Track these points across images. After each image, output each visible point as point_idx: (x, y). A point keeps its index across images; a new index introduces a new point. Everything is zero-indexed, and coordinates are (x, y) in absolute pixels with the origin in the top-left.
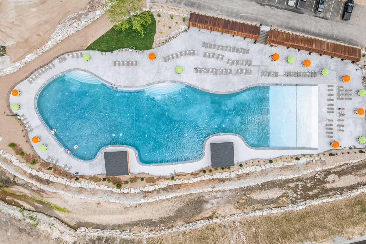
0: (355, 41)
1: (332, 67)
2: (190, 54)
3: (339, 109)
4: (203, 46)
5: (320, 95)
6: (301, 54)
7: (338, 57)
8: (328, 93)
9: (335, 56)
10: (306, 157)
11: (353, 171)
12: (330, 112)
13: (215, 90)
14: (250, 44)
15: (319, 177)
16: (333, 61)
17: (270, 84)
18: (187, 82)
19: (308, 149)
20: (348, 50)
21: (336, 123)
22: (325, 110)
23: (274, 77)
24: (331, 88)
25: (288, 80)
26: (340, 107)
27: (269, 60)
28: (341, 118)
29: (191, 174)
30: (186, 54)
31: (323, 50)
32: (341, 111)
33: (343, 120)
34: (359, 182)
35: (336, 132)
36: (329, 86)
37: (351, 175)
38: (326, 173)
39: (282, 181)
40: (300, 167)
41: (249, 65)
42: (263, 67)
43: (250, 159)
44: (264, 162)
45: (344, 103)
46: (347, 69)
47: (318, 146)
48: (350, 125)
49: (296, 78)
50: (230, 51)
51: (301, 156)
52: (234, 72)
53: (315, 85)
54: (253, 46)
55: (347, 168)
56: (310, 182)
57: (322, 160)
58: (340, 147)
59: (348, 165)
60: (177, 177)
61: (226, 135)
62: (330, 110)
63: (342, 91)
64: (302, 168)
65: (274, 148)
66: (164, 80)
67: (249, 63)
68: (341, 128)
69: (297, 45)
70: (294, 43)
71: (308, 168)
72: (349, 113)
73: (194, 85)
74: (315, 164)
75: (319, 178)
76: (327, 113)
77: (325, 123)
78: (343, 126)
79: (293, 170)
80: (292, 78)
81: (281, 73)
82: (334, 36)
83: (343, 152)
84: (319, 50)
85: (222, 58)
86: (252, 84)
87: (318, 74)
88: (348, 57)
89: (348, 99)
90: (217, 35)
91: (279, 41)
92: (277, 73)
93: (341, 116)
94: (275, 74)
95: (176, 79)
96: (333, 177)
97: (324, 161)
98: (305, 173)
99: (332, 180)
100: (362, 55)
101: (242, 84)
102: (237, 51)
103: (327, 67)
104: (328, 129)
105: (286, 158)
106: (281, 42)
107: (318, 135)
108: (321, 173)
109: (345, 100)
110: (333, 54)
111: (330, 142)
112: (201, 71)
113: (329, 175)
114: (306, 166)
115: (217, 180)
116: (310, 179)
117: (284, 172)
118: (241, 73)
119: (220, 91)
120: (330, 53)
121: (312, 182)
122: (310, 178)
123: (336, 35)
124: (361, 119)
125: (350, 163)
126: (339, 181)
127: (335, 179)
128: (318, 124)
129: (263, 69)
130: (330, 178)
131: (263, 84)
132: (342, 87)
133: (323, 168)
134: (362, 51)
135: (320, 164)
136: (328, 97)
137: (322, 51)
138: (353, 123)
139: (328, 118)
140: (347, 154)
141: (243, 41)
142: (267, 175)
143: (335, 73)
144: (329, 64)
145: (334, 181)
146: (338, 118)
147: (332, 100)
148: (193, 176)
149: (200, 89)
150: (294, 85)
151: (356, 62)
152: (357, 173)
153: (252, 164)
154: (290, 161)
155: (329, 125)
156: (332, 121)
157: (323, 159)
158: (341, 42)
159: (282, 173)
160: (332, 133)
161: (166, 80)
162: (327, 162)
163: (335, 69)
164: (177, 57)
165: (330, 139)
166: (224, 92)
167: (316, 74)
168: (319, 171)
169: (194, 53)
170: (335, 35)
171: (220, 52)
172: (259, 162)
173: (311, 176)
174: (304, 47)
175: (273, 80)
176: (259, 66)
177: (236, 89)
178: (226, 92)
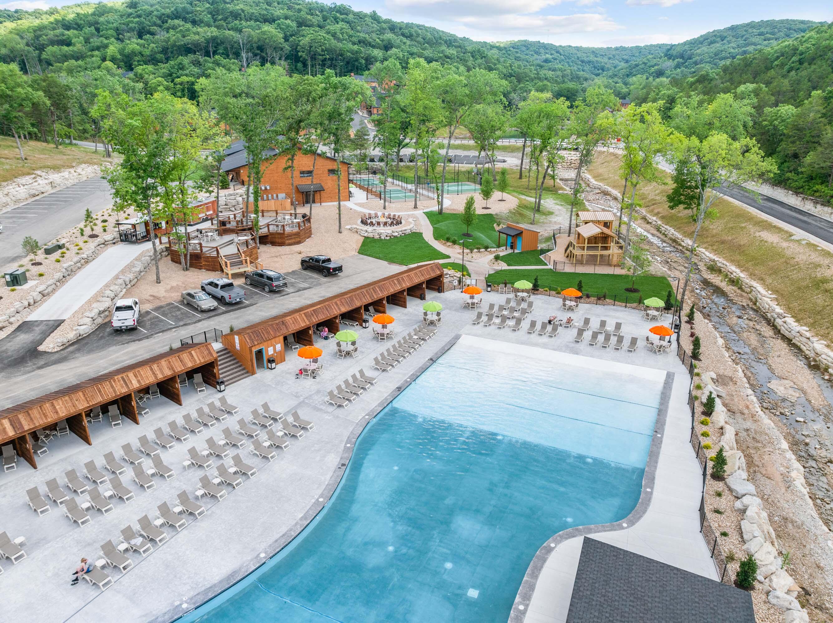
3: (550, 321)
17: (386, 399)
23: (370, 388)
25: (403, 369)
42: (316, 397)
44: (719, 495)
51: (696, 404)
53: (457, 338)
61: (532, 588)
71: (746, 412)
79: (759, 444)
80: (402, 360)
86: (347, 434)
93: (574, 323)
97: (719, 375)
119: (283, 530)
129: (319, 399)
131: (372, 411)
133: (748, 386)
135: (731, 387)
141: (178, 409)
162: (721, 372)
166: (304, 518)
175: (379, 391)
176: (302, 402)
177: (328, 477)
178: (311, 512)
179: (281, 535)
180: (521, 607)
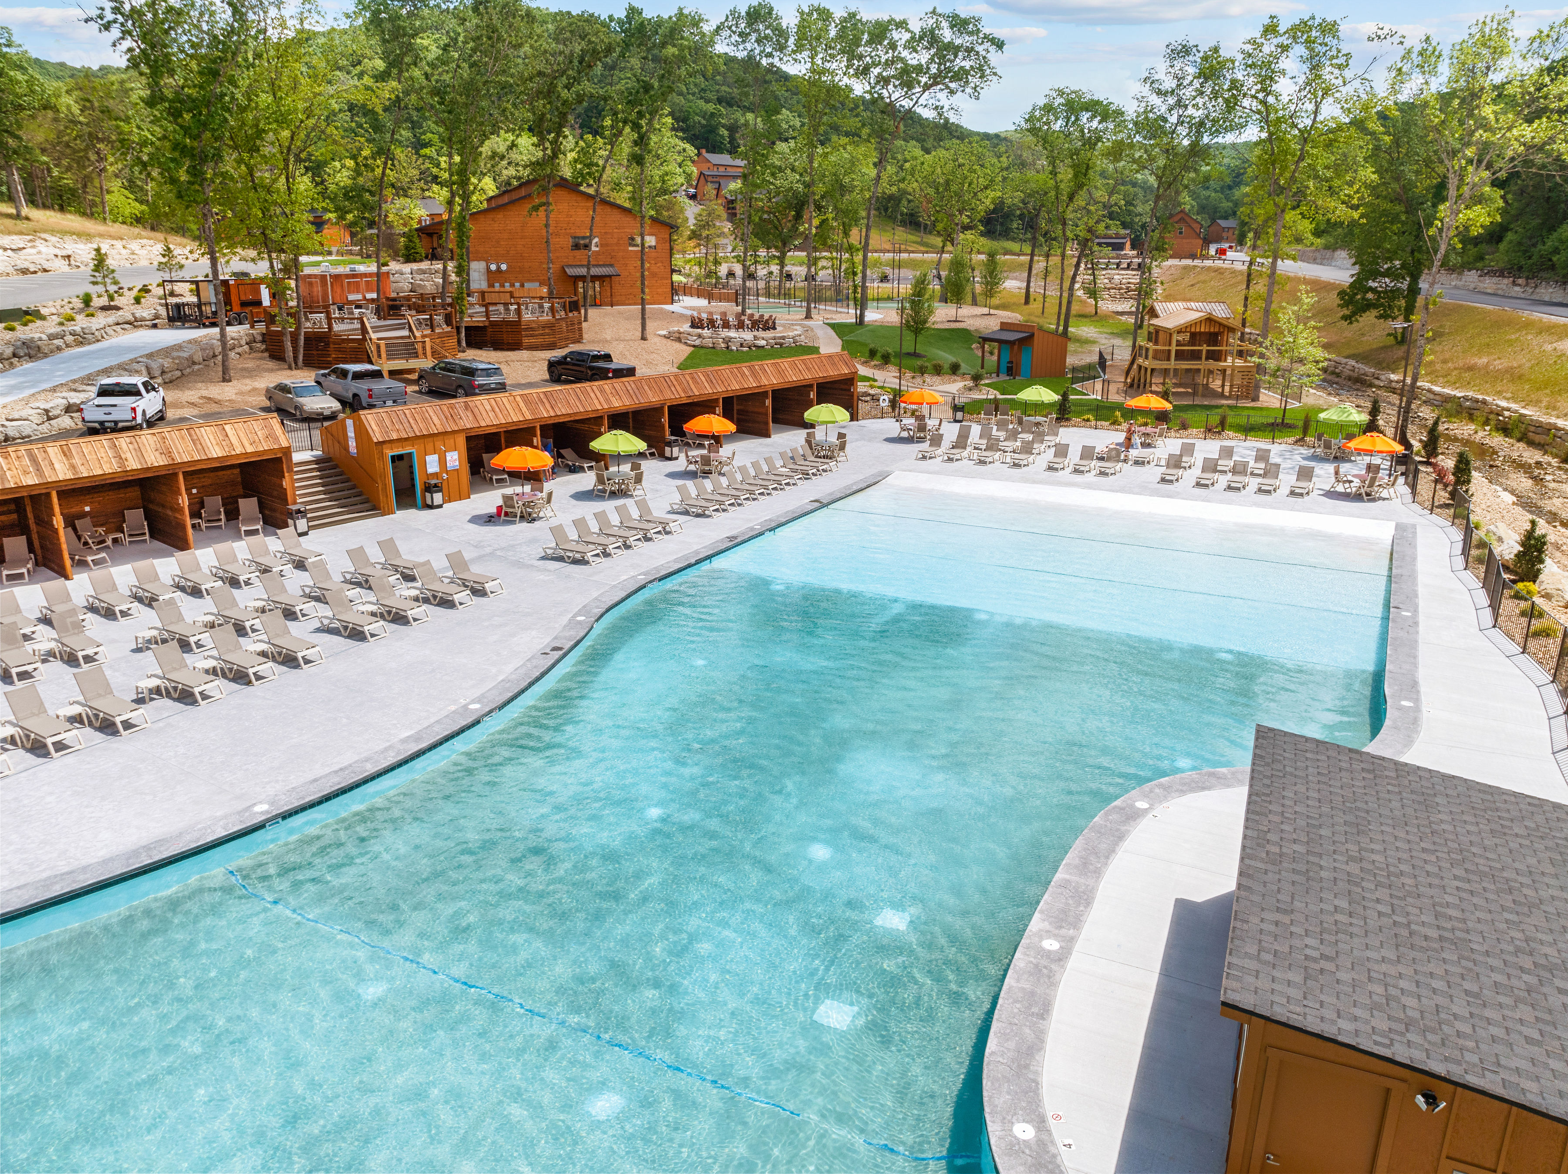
17: (697, 552)
177: (509, 668)
178: (436, 728)
179: (336, 767)
180: (1051, 945)
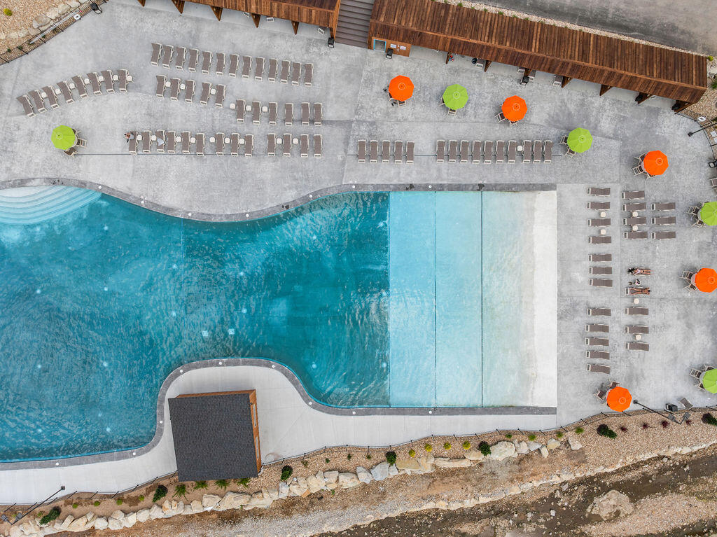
0: (683, 32)
1: (606, 125)
2: (108, 83)
3: (631, 271)
4: (154, 58)
5: (565, 222)
6: (494, 82)
7: (622, 87)
8: (593, 214)
9: (612, 83)
10: (516, 441)
11: (682, 480)
12: (597, 283)
13: (196, 209)
14: (315, 49)
15: (564, 501)
16: (607, 104)
17: (388, 186)
18: (100, 182)
19: (521, 413)
20: (658, 58)
21: (619, 320)
22: (582, 274)
23: (401, 162)
24: (601, 199)
25: (449, 171)
26: (636, 265)
27: (384, 103)
28: (637, 301)
29: (119, 498)
30: (95, 85)
31: (568, 60)
32: (639, 277)
33: (644, 312)
34: (704, 517)
35: (622, 350)
36: (596, 191)
37: (675, 496)
38: (590, 488)
39: (438, 514)
40: (498, 472)
41: (312, 122)
42: (363, 128)
43: (320, 446)
44: (369, 457)
45: (647, 248)
46: (658, 132)
47: (559, 399)
48: (670, 326)
49: (477, 163)
50: (246, 71)
51: (498, 437)
52: (260, 144)
53: (544, 187)
54: (326, 54)
55: (662, 471)
56: (535, 519)
57: (573, 448)
58: (635, 402)
59: (665, 460)
60: (70, 508)
61: (236, 364)
62: (599, 276)
63: (642, 206)
64: (503, 474)
65: (401, 411)
66: (23, 176)
67: (313, 113)
68: (639, 337)
69: (471, 41)
70: (462, 36)
71: (526, 473)
72: (664, 284)
73: (125, 190)
74: (550, 461)
75: (566, 504)
76: (587, 284)
77: (583, 319)
78: (644, 330)
79: (474, 482)
80: (466, 163)
81: (424, 145)
82: (610, 16)
83: (647, 421)
84: (553, 60)
85: (219, 98)
86: (324, 186)
87: (556, 150)
88: (659, 83)
89: (661, 235)
90: (202, 19)
91: (406, 31)
92: (411, 145)
93: (639, 297)
94: (405, 152)
95: (64, 173)
96: (612, 502)
97: (582, 451)
98: (515, 490)
99: (609, 510)
100: (709, 81)
101: (290, 188)
102: (272, 74)
103: (589, 123)
104: (594, 341)
105: (446, 446)
106: (413, 32)
107: (559, 361)
108: (570, 487)
109: (650, 240)
110: (606, 74)
111: (599, 385)
112: (146, 143)
113: (599, 494)
114: (517, 467)
115: (214, 516)
116: (533, 508)
117: (439, 489)
118: (286, 147)
119: (213, 212)
120: (595, 70)
121: (541, 520)
122: (534, 504)
123: (618, 9)
124: (707, 305)
125: (670, 453)
126: (634, 516)
127: (620, 508)
128: (559, 326)
129: (362, 132)
130: (604, 504)
131: (364, 186)
132: (641, 194)
133: (578, 475)
134: (708, 67)
135: (566, 461)
136: (593, 231)
137: (563, 63)
138: (679, 318)
139: (593, 304)
140: (661, 427)
141: (290, 36)
142: (384, 498)
143: (615, 144)
144: (594, 113)
145: (618, 513)
146: (626, 302)
147: (607, 240)
148: (125, 506)
149: (144, 206)
150: (472, 190)
151: (690, 104)
152: (694, 489)
153: (325, 466)
154: (461, 454)
155: (594, 327)
156: (607, 312)
157: (576, 446)
158: (635, 37)
159: (435, 493)
160: (606, 356)
161: (30, 176)
162: (591, 455)
163: (615, 130)
164: (67, 94)
165: (599, 377)
166: (228, 216)
167: (549, 150)
168: (564, 483)
169: (122, 83)
170: (611, 10)
171: (212, 77)
172: (349, 457)
173: (536, 498)
174: (499, 50)
175: (399, 173)
176: (350, 122)
177: (270, 205)
178: (234, 217)
180: (221, 363)
